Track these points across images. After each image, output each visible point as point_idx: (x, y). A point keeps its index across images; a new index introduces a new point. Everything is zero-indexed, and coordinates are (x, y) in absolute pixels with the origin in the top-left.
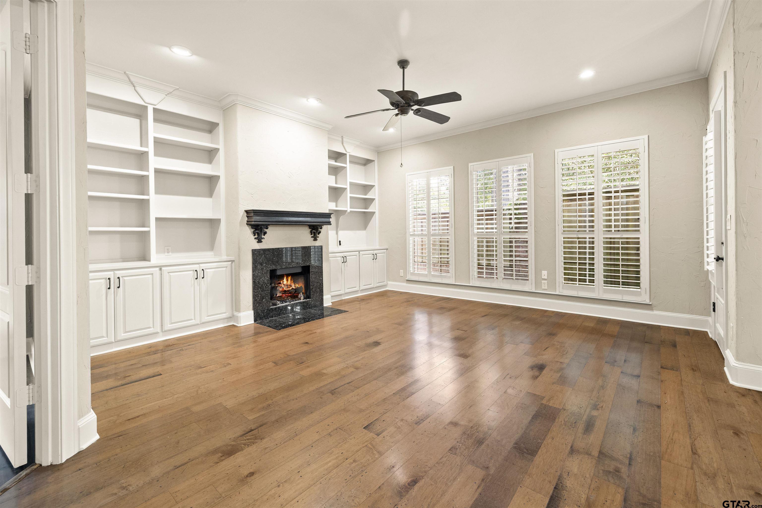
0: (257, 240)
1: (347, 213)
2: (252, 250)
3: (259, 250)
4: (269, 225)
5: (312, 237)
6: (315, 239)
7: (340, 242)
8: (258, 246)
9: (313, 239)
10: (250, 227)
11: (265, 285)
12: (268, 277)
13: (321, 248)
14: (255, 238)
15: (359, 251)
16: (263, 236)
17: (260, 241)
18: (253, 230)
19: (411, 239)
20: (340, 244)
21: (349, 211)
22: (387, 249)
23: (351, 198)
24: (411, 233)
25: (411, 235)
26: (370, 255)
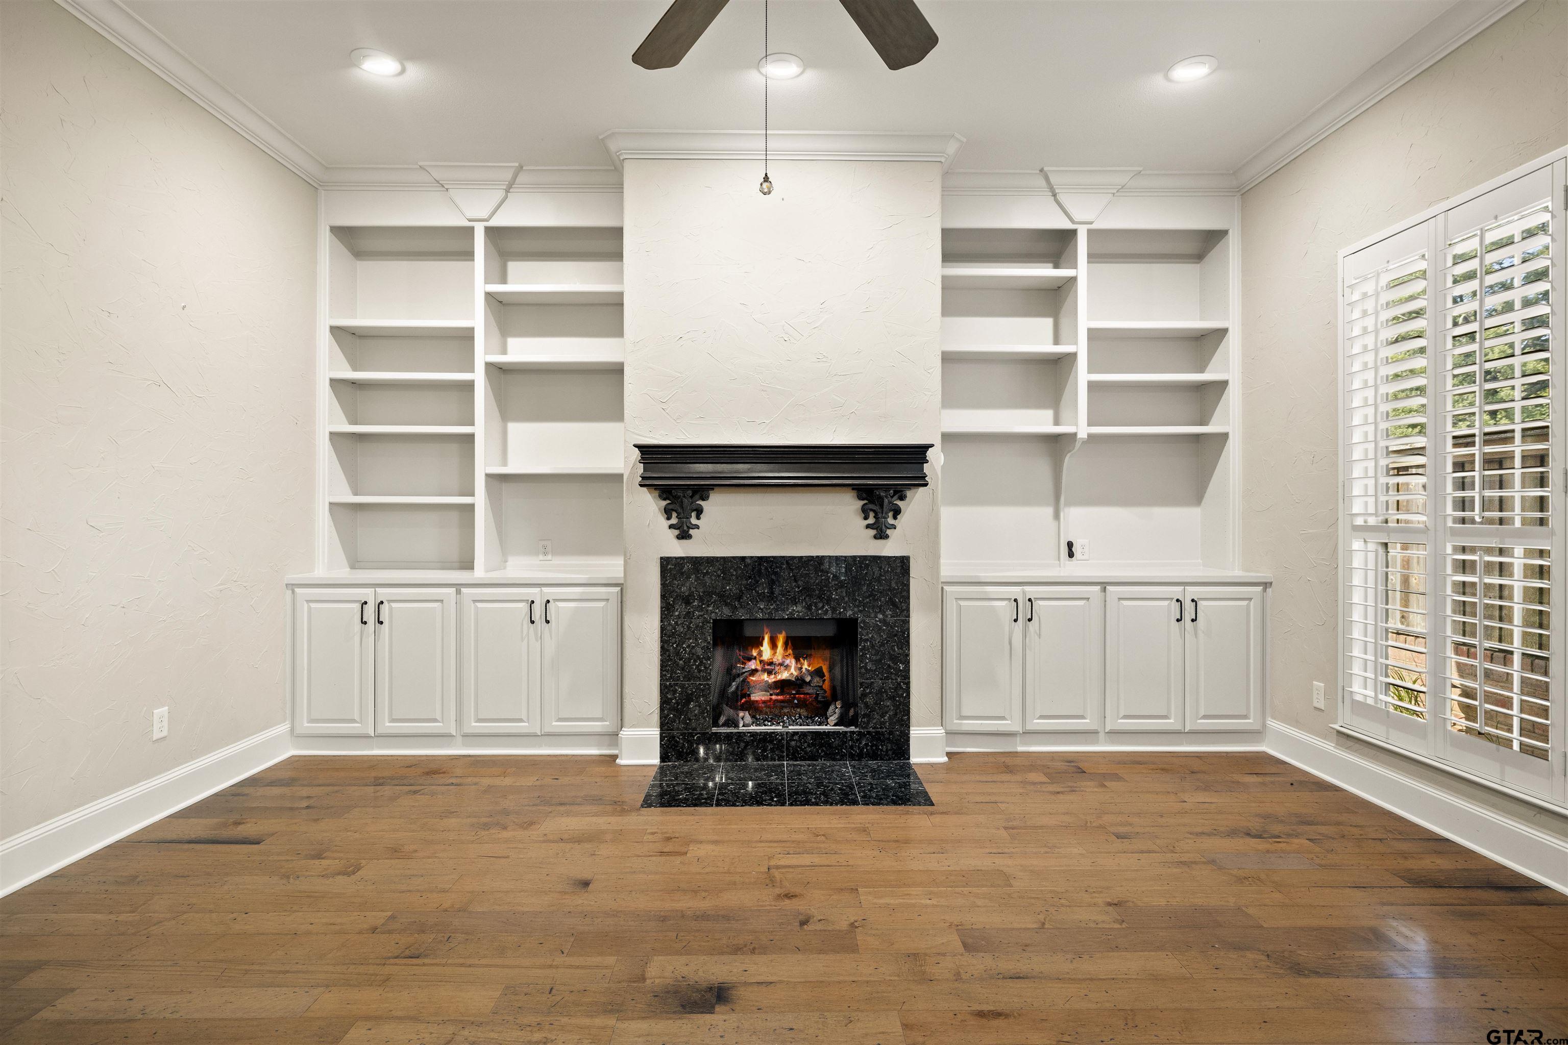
0: (677, 532)
1: (1078, 445)
2: (661, 558)
3: (679, 562)
4: (712, 487)
5: (868, 526)
6: (881, 535)
7: (1070, 545)
8: (678, 549)
9: (873, 532)
10: (656, 493)
11: (695, 661)
12: (706, 641)
13: (902, 564)
14: (671, 527)
15: (1104, 585)
16: (694, 521)
17: (684, 535)
18: (664, 503)
19: (1357, 545)
20: (1071, 555)
21: (1083, 434)
22: (1266, 585)
23: (1092, 386)
24: (1359, 521)
25: (1356, 528)
26: (1166, 603)
